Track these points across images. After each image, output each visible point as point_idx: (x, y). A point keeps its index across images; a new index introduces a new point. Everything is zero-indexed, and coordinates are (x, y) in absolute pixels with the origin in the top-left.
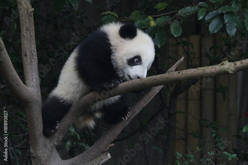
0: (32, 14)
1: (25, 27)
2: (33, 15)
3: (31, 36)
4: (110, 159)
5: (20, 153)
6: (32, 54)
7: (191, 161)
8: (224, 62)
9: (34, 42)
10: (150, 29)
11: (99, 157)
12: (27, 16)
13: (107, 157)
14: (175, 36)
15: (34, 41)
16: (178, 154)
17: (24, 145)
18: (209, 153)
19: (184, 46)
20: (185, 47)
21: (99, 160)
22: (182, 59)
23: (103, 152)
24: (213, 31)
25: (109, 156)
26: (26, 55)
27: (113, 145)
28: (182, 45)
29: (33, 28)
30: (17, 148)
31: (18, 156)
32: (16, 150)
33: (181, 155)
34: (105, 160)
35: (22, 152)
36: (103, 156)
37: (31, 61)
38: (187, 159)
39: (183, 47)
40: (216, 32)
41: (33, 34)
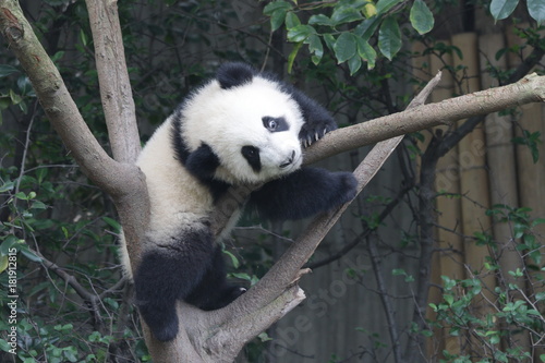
0: (116, 8)
1: (102, 37)
2: (116, 12)
3: (116, 55)
4: (304, 300)
5: (116, 305)
6: (122, 94)
7: (477, 292)
8: (528, 77)
9: (123, 67)
10: (366, 21)
11: (280, 299)
12: (105, 14)
13: (297, 297)
14: (421, 33)
15: (125, 65)
16: (448, 280)
17: (122, 287)
18: (511, 273)
19: (442, 53)
20: (445, 56)
21: (281, 305)
22: (438, 76)
23: (289, 287)
24: (500, 15)
25: (301, 294)
26: (109, 97)
27: (307, 270)
28: (438, 52)
29: (118, 37)
30: (109, 295)
31: (110, 312)
32: (106, 300)
33: (454, 283)
34: (295, 303)
35: (119, 303)
36: (288, 295)
37: (122, 109)
38: (467, 289)
39: (440, 57)
40: (506, 16)
41: (121, 51)
